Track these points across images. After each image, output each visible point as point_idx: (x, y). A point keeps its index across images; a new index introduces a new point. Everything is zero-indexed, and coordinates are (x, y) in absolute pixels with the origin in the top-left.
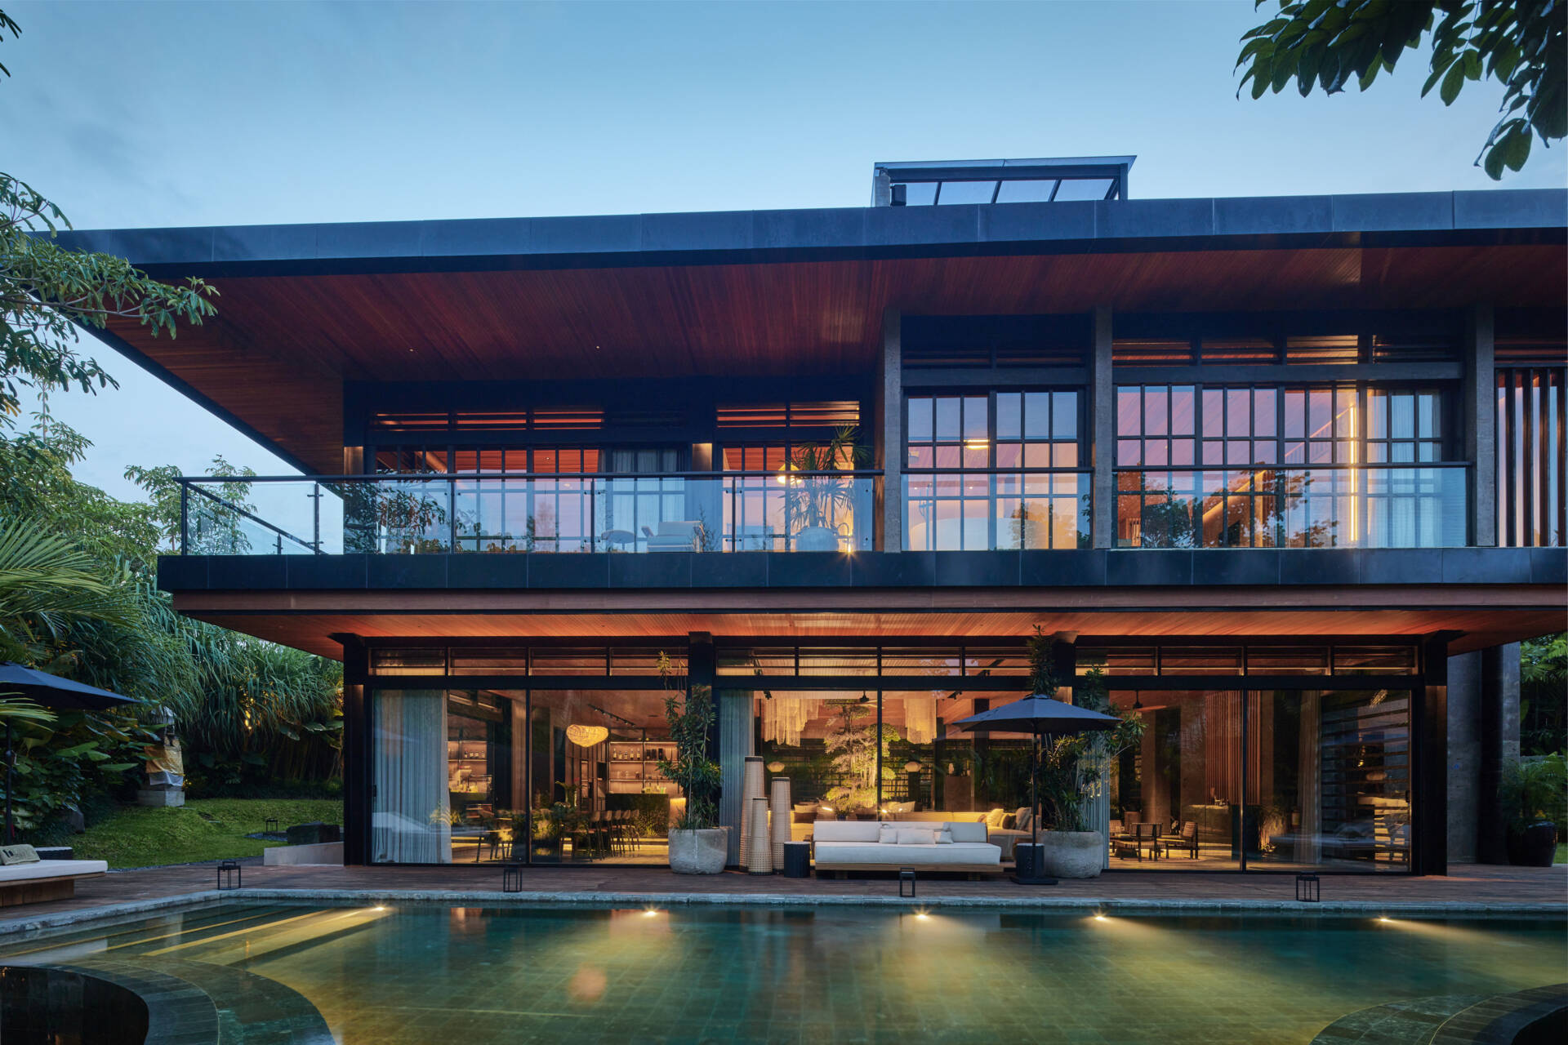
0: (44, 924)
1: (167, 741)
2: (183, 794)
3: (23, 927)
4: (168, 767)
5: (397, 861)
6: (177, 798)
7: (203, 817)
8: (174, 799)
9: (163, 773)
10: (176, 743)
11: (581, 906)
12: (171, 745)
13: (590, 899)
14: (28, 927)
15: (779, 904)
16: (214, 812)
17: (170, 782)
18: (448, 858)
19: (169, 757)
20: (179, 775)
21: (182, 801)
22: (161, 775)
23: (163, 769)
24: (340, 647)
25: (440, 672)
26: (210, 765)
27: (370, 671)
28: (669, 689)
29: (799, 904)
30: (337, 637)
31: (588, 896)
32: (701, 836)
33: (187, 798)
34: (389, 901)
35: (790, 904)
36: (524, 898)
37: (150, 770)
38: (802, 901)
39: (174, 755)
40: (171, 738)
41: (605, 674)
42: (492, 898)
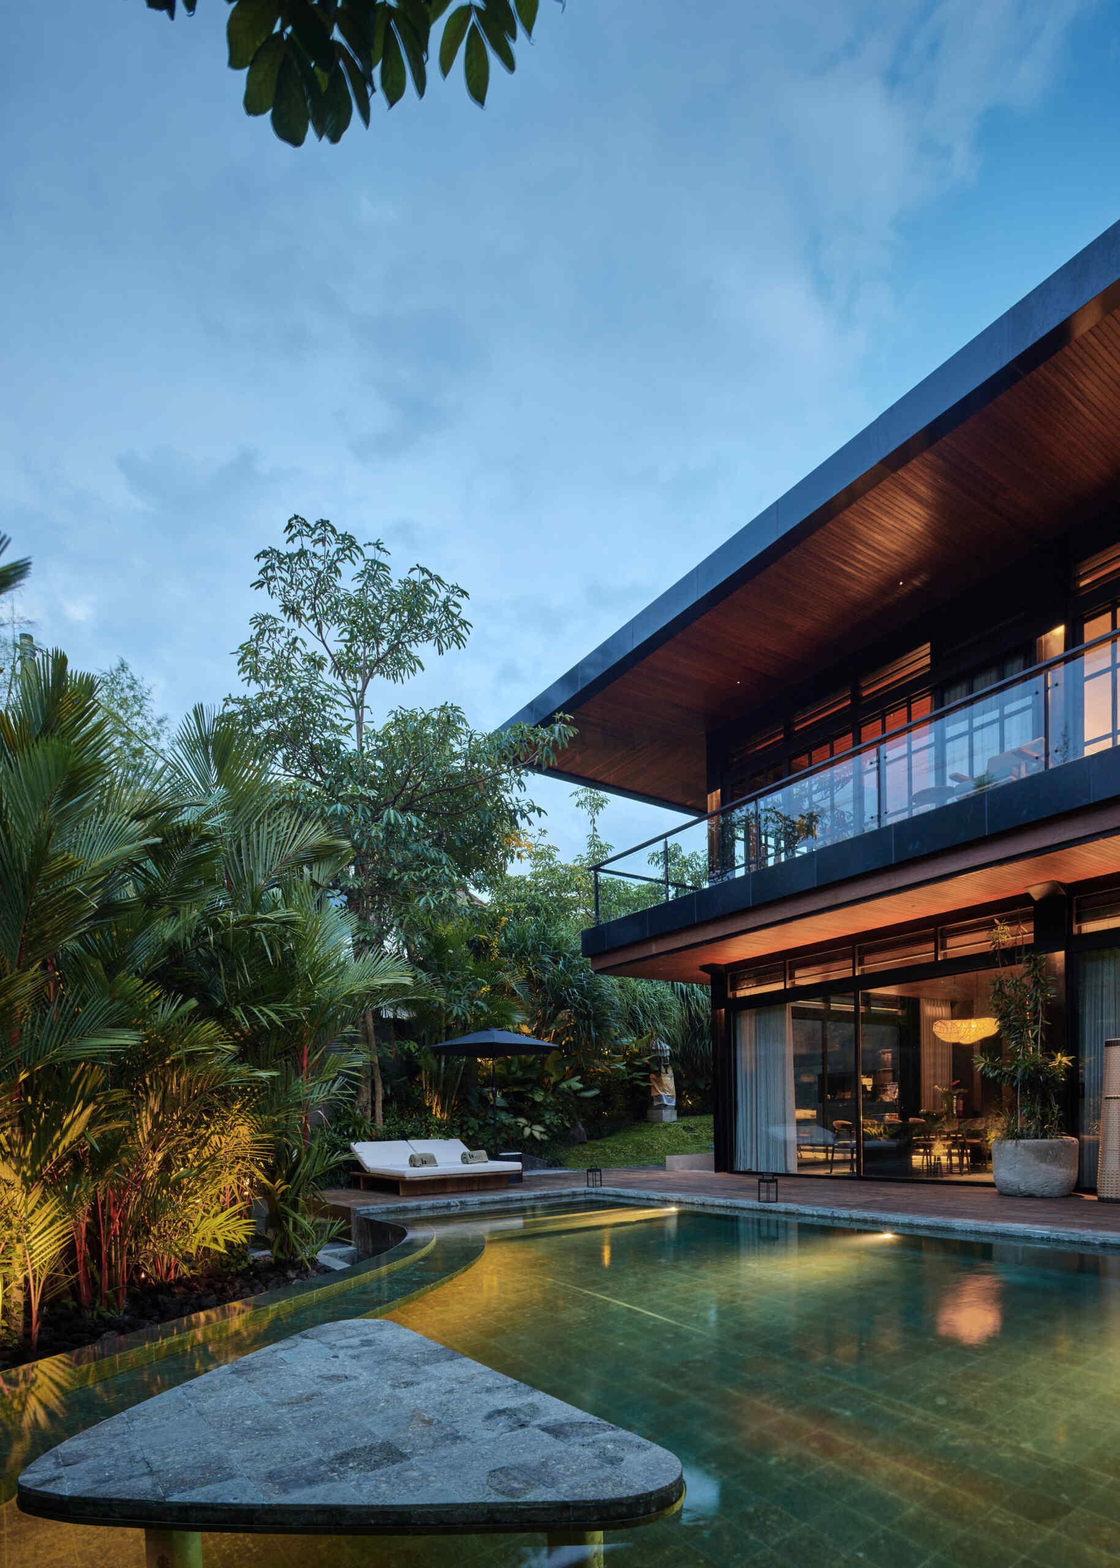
0: (461, 1202)
1: (663, 1070)
2: (675, 1112)
3: (449, 1203)
4: (664, 1091)
5: (754, 1170)
6: (671, 1115)
7: (686, 1130)
8: (669, 1116)
9: (660, 1095)
10: (670, 1071)
11: (821, 1222)
12: (667, 1073)
13: (829, 1214)
14: (452, 1204)
15: (1042, 1239)
16: (697, 1126)
17: (666, 1102)
18: (793, 1169)
19: (664, 1083)
20: (672, 1096)
21: (675, 1118)
22: (659, 1097)
23: (661, 1093)
24: (708, 976)
25: (779, 986)
26: (702, 1087)
27: (730, 995)
28: (1004, 965)
29: (1071, 1242)
30: (704, 968)
31: (827, 1212)
32: (1026, 1148)
33: (679, 1115)
34: (679, 1203)
35: (1057, 1241)
36: (774, 1209)
37: (654, 1094)
38: (1074, 1238)
39: (668, 1080)
40: (666, 1067)
41: (933, 960)
42: (748, 1207)
